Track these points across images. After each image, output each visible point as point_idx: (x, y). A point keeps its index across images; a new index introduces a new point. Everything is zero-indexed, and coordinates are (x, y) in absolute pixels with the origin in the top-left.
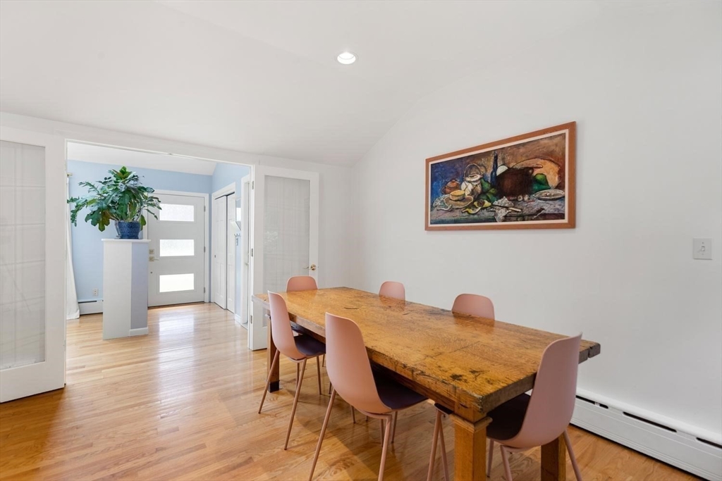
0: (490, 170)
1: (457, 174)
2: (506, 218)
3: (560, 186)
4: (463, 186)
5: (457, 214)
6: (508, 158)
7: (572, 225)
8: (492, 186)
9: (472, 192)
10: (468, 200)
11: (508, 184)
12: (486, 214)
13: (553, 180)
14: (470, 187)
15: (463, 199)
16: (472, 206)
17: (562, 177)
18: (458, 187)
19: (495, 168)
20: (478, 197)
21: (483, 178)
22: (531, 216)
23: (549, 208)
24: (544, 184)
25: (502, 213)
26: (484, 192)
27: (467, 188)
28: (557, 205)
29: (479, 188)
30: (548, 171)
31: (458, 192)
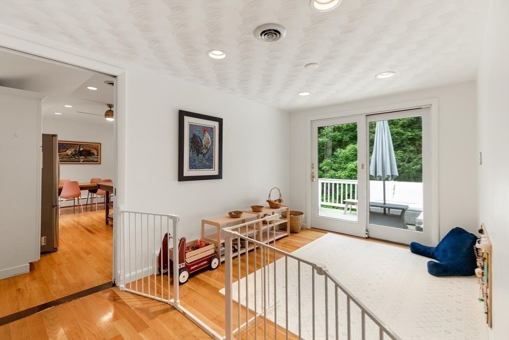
0: (78, 149)
1: (65, 148)
2: (83, 161)
3: (98, 155)
4: (68, 151)
5: (65, 159)
6: (84, 147)
7: (100, 163)
8: (79, 153)
9: (71, 154)
10: (70, 156)
11: (84, 153)
12: (77, 160)
13: (96, 154)
14: (70, 152)
15: (67, 155)
16: (71, 157)
17: (98, 153)
18: (65, 151)
19: (80, 149)
20: (73, 155)
21: (75, 150)
22: (90, 161)
23: (95, 160)
24: (94, 154)
25: (82, 160)
26: (76, 154)
27: (69, 152)
28: (97, 159)
29: (74, 153)
30: (95, 152)
31: (65, 153)
